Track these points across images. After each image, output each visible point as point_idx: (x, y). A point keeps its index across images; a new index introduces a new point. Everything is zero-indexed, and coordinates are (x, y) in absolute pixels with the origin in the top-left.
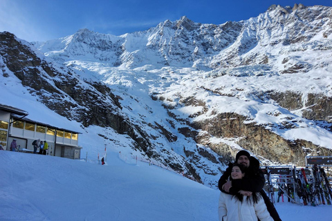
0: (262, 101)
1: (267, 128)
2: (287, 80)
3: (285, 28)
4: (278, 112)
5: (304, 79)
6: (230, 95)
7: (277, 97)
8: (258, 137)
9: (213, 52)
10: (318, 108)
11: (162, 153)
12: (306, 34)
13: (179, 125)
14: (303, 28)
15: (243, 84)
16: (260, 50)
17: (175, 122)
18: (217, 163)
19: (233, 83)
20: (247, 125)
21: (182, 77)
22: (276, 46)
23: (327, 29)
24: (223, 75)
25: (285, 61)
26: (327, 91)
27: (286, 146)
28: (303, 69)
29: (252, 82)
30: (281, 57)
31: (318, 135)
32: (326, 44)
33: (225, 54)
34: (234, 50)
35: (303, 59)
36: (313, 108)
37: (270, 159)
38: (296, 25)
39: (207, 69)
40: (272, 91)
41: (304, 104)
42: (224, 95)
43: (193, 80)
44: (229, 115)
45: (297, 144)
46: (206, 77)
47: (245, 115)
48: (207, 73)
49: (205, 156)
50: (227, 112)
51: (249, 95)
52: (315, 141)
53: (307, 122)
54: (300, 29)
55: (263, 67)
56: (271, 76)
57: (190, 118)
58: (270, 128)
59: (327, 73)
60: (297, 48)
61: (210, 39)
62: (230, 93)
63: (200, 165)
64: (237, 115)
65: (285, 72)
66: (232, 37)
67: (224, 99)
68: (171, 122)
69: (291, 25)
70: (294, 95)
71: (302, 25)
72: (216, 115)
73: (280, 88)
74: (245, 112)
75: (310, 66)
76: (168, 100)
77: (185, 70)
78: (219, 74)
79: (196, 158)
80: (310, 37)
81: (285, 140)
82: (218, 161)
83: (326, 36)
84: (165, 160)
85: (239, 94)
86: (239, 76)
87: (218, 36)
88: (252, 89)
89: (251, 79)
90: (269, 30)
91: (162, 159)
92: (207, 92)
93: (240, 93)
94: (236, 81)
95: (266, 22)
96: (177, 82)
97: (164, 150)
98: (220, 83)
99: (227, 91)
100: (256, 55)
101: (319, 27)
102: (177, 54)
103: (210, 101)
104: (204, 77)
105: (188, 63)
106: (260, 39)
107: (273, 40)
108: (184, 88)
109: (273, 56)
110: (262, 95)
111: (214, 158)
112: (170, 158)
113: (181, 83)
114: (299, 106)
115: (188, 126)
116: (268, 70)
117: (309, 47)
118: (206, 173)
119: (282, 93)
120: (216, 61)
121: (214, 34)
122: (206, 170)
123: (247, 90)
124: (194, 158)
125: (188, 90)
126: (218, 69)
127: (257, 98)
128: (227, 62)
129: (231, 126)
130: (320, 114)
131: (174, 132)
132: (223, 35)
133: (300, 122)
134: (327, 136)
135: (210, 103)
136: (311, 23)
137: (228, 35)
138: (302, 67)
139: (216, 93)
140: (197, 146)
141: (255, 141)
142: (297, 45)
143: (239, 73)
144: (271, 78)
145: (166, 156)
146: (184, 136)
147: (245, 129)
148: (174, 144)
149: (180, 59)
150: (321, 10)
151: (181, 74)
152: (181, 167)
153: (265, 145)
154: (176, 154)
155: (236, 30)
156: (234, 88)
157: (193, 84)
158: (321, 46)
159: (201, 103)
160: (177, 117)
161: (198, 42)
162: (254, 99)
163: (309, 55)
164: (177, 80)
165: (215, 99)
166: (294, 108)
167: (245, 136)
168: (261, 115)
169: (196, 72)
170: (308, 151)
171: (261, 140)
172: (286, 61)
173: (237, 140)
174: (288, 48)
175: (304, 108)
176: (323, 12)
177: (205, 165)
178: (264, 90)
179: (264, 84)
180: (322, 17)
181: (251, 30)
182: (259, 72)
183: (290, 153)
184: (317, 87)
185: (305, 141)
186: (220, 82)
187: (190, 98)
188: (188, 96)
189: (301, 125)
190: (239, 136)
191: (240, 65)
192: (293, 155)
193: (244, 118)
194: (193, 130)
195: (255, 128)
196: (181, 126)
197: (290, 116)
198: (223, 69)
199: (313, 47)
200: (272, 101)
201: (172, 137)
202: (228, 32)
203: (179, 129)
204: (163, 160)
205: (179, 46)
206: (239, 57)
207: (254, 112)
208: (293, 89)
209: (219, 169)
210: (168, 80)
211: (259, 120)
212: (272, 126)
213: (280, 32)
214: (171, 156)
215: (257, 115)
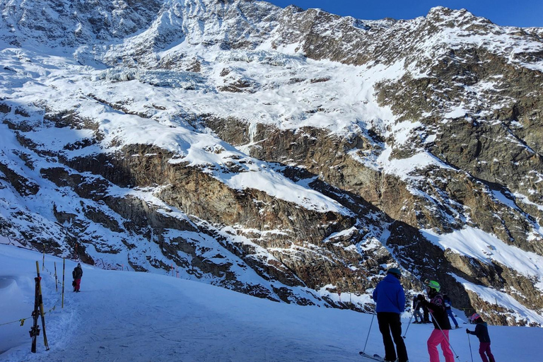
0: (194, 129)
1: (206, 170)
2: (229, 100)
3: (224, 24)
4: (220, 147)
5: (252, 103)
6: (143, 115)
7: (215, 125)
8: (192, 186)
9: (109, 38)
10: (269, 144)
11: (14, 220)
12: (250, 39)
13: (42, 163)
14: (247, 29)
15: (165, 99)
16: (188, 50)
17: (34, 157)
18: (121, 231)
19: (147, 96)
20: (174, 165)
21: (48, 73)
22: (211, 48)
23: (276, 37)
24: (129, 79)
25: (224, 73)
26: (280, 123)
27: (231, 200)
28: (249, 88)
29: (178, 98)
30: (218, 65)
31: (273, 182)
32: (276, 58)
33: (131, 45)
34: (146, 41)
35: (248, 72)
36: (262, 144)
37: (208, 219)
38: (238, 22)
39: (99, 64)
40: (209, 115)
41: (252, 137)
42: (132, 113)
43: (72, 82)
44: (145, 148)
45: (246, 195)
46: (98, 79)
47: (172, 150)
48: (99, 72)
49: (98, 221)
50: (141, 143)
51: (175, 118)
52: (270, 191)
53: (259, 164)
54: (243, 30)
55: (193, 77)
56: (205, 92)
57: (67, 151)
58: (210, 171)
59: (279, 98)
60: (240, 56)
61: (105, 14)
62: (144, 111)
63: (86, 238)
64: (158, 148)
65: (225, 89)
66: (144, 20)
67: (134, 120)
68: (24, 157)
69: (232, 21)
70: (239, 124)
71: (246, 24)
72: (120, 147)
73: (220, 112)
74: (171, 144)
75: (258, 86)
76: (17, 112)
77: (56, 60)
78: (123, 77)
79: (80, 224)
80: (256, 45)
81: (230, 189)
82: (122, 227)
83: (275, 47)
84: (23, 233)
85: (158, 115)
86: (157, 85)
87: (119, 12)
88: (179, 109)
89: (177, 93)
90: (202, 21)
91: (16, 231)
92: (101, 107)
93: (160, 113)
94: (152, 93)
95: (197, 9)
96: (39, 79)
97: (21, 214)
98: (125, 93)
99: (138, 107)
100: (182, 56)
101: (267, 32)
102: (39, 28)
103: (106, 121)
104: (94, 78)
105: (60, 48)
106: (187, 32)
107: (206, 38)
108: (54, 93)
109: (208, 63)
110: (195, 120)
111: (116, 223)
112: (33, 229)
113: (47, 82)
114: (245, 141)
115: (62, 166)
116: (201, 82)
117: (256, 57)
118: (98, 251)
119: (223, 120)
120: (115, 55)
121: (113, 8)
122: (98, 246)
123: (172, 110)
124: (75, 224)
125: (64, 98)
126: (120, 68)
127: (186, 124)
128: (135, 60)
129: (147, 167)
130: (271, 153)
131: (32, 176)
132: (128, 13)
133: (250, 163)
134: (283, 184)
135: (107, 126)
136: (258, 25)
137: (136, 15)
138: (248, 86)
139: (118, 108)
140: (82, 203)
141: (187, 192)
142: (241, 53)
143: (156, 81)
144: (206, 96)
145: (24, 225)
146: (53, 185)
147: (171, 173)
148: (32, 200)
149: (45, 39)
150: (270, 10)
151: (45, 66)
152: (57, 245)
153: (202, 198)
154: (45, 221)
155: (150, 9)
156: (149, 103)
157: (72, 88)
158: (270, 59)
159: (89, 124)
160: (38, 148)
161: (81, 15)
162: (182, 125)
163: (254, 69)
164: (38, 76)
165: (117, 119)
166: (238, 143)
167: (170, 184)
168: (196, 150)
169: (78, 67)
170: (260, 205)
171: (196, 191)
172: (227, 73)
173: (158, 190)
174: (227, 54)
175: (252, 143)
176: (272, 12)
177: (97, 237)
178: (198, 113)
179: (198, 104)
180: (271, 19)
181: (174, 15)
182: (189, 84)
183: (236, 209)
184: (268, 116)
185: (257, 191)
186: (124, 91)
187: (66, 112)
188: (62, 109)
189: (251, 167)
190: (161, 184)
191: (157, 67)
192: (241, 212)
193: (170, 154)
194: (74, 172)
195: (188, 171)
196: (47, 166)
197: (236, 154)
198: (128, 70)
199: (260, 59)
200: (208, 130)
201: (27, 187)
202: (136, 9)
203: (42, 171)
204: (18, 234)
205: (43, 13)
206: (154, 55)
207: (185, 146)
208: (238, 115)
209: (124, 241)
210: (19, 75)
211: (193, 158)
212: (213, 167)
213: (216, 28)
214: (36, 224)
215: (190, 150)
